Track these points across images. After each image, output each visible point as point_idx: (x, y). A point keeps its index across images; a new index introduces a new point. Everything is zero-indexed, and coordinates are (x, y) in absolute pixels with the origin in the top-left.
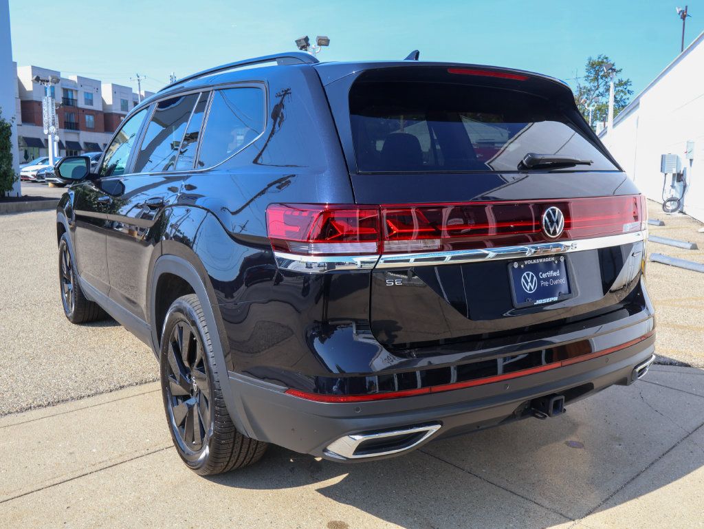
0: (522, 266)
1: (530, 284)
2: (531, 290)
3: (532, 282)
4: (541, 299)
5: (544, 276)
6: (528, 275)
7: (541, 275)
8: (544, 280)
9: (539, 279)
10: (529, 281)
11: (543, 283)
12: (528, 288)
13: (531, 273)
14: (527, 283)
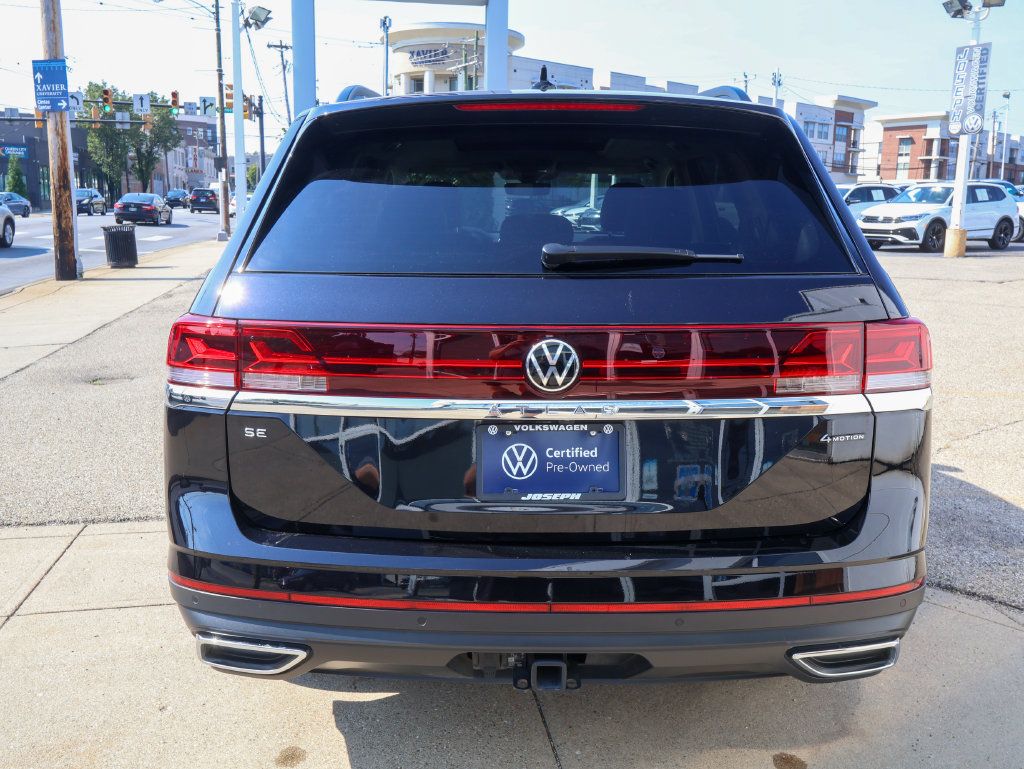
0: (509, 433)
1: (520, 464)
2: (520, 473)
3: (525, 462)
5: (558, 454)
6: (520, 450)
7: (551, 453)
8: (556, 461)
9: (543, 460)
10: (520, 458)
11: (551, 466)
12: (515, 471)
13: (526, 447)
14: (515, 462)
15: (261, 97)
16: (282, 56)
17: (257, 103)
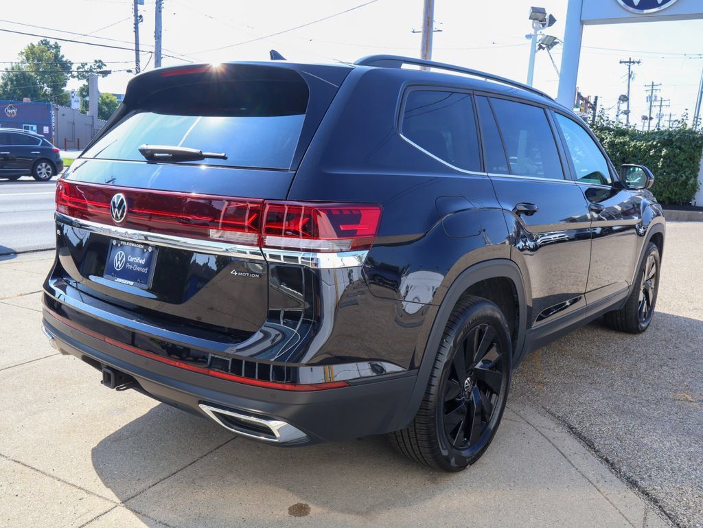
0: (119, 245)
2: (118, 268)
3: (121, 261)
4: (123, 278)
5: (132, 259)
6: (121, 253)
7: (130, 258)
8: (130, 263)
9: (127, 261)
10: (120, 259)
11: (128, 265)
14: (118, 261)
15: (596, 98)
16: (629, 69)
17: (592, 102)
